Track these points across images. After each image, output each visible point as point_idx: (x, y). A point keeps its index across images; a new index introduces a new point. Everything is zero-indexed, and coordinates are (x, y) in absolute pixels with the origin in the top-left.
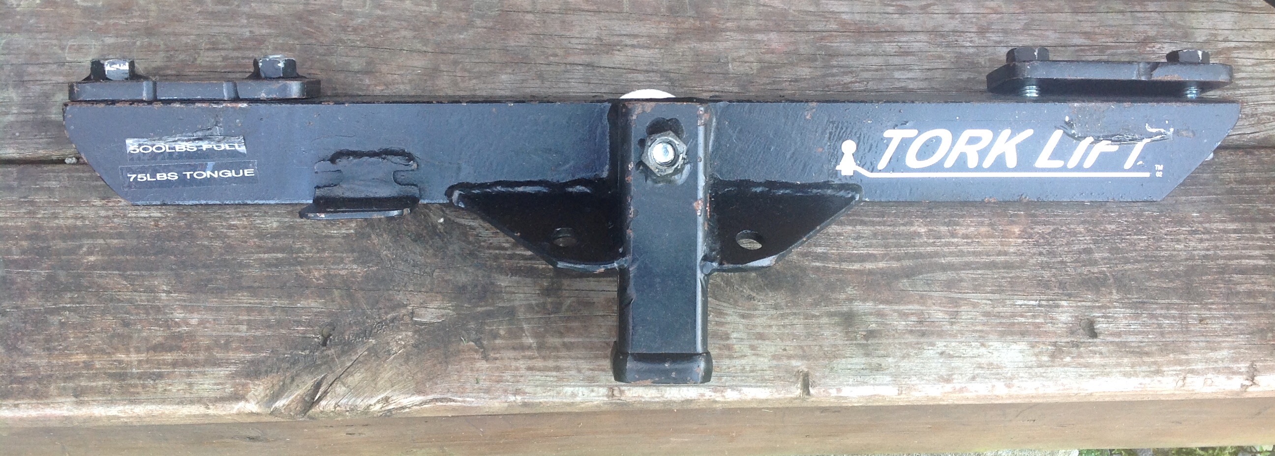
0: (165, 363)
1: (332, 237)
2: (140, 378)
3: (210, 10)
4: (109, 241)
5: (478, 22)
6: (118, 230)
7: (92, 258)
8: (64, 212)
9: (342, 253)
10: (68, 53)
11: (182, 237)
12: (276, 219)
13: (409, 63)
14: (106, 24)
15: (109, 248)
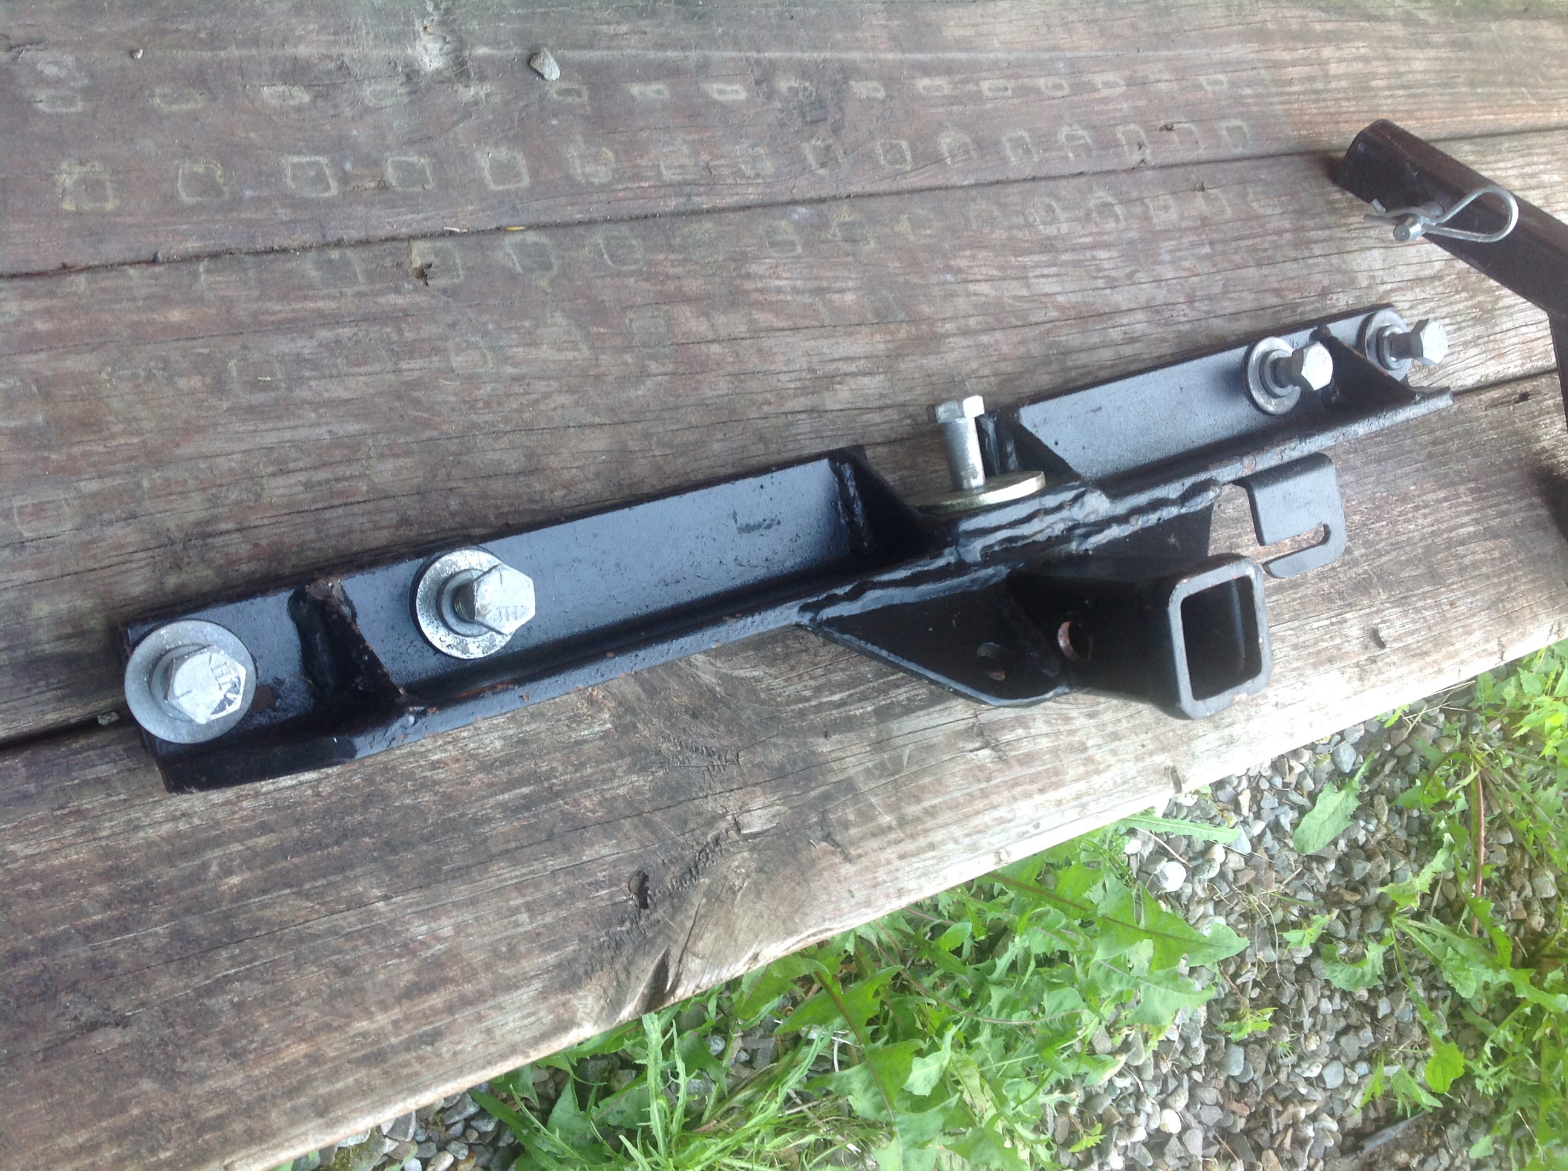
0: (435, 1012)
1: (584, 742)
2: (408, 1049)
4: (250, 843)
5: (653, 366)
6: (258, 821)
7: (235, 880)
8: (147, 815)
9: (609, 761)
10: (22, 522)
11: (368, 801)
12: (496, 734)
13: (585, 446)
14: (70, 457)
15: (256, 854)
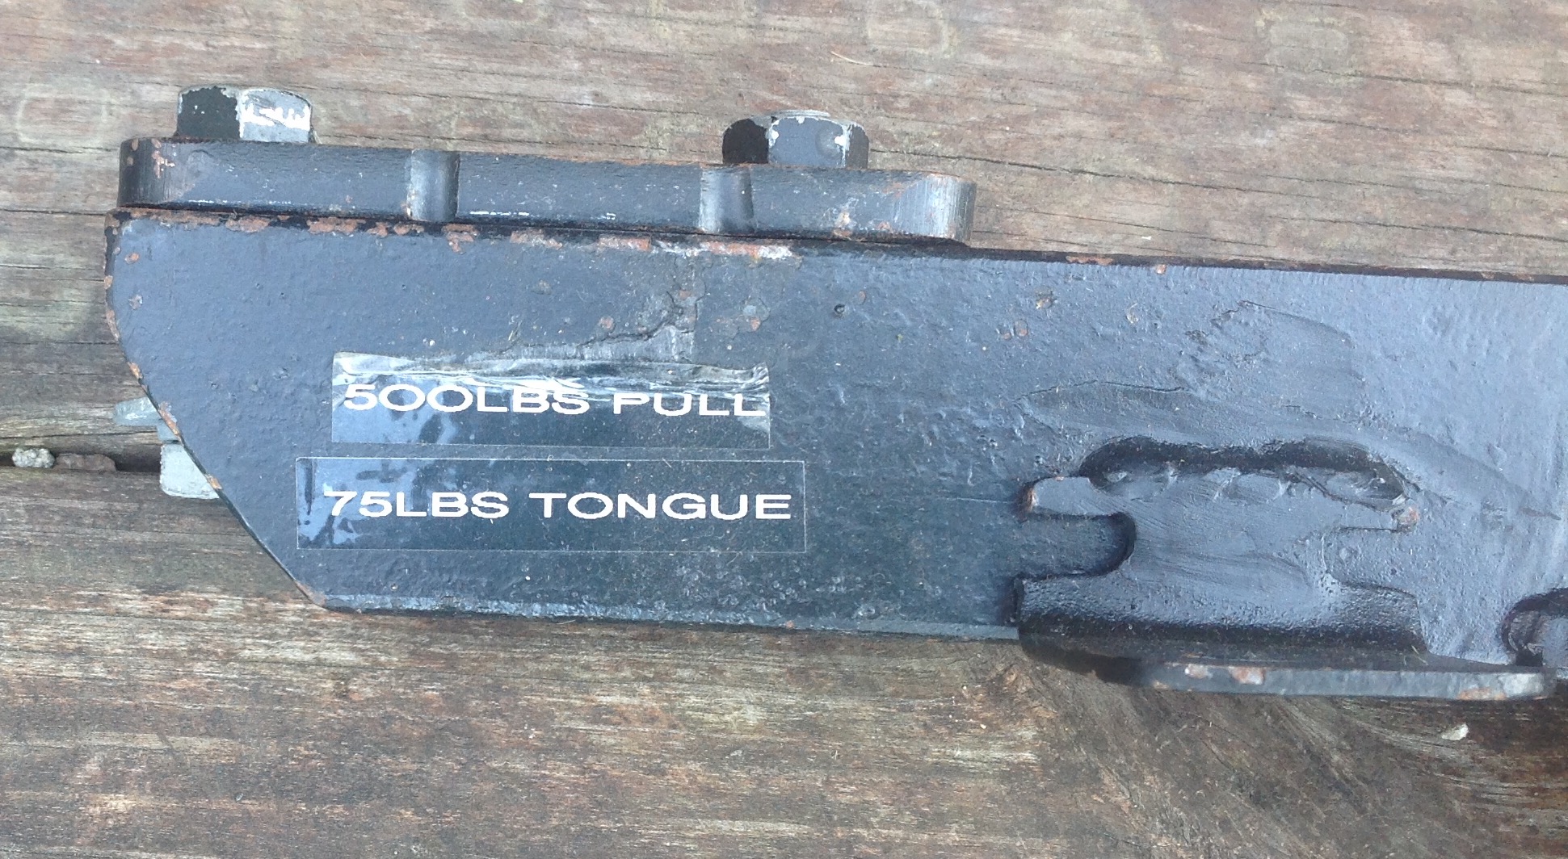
3: (464, 26)
4: (178, 741)
6: (210, 706)
7: (120, 803)
13: (1111, 211)
14: (146, 48)
15: (180, 766)
